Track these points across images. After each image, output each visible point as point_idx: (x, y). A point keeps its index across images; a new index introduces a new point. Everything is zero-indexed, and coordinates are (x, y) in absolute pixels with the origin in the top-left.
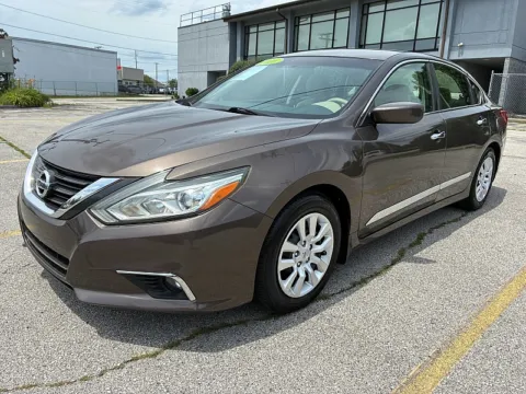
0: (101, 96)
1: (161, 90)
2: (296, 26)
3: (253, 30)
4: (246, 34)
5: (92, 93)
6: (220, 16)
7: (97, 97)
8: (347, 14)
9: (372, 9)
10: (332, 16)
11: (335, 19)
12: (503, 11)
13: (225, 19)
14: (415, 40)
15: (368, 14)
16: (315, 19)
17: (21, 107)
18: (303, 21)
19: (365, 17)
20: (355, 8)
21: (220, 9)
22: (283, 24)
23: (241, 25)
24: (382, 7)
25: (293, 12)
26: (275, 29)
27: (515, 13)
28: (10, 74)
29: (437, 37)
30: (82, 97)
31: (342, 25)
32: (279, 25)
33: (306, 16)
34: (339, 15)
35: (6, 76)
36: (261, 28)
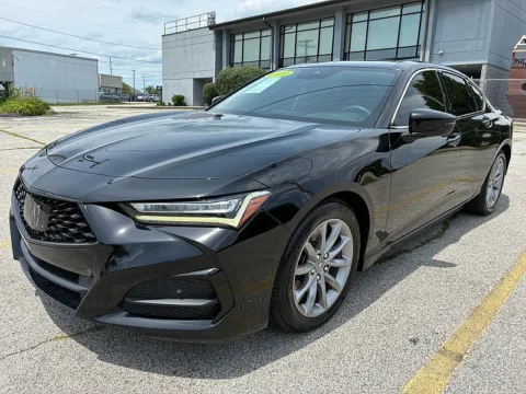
0: (82, 104)
1: (140, 97)
2: (282, 34)
3: (238, 37)
4: (232, 42)
5: (73, 101)
6: (204, 24)
7: (79, 104)
8: (331, 22)
9: (355, 19)
10: (317, 25)
11: (320, 28)
12: (480, 20)
13: (211, 28)
14: (398, 48)
15: (352, 23)
16: (300, 28)
17: (25, 115)
18: (288, 30)
19: (349, 26)
20: (340, 17)
21: (206, 17)
22: (269, 32)
23: (227, 33)
24: (365, 17)
25: (278, 21)
26: (261, 37)
27: (491, 22)
28: (10, 83)
29: (418, 46)
30: (63, 105)
31: (327, 34)
32: (264, 33)
33: (291, 25)
34: (324, 24)
35: (6, 85)
36: (246, 36)
